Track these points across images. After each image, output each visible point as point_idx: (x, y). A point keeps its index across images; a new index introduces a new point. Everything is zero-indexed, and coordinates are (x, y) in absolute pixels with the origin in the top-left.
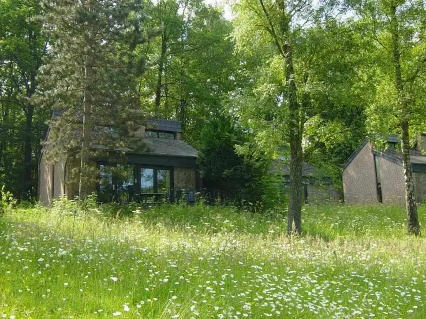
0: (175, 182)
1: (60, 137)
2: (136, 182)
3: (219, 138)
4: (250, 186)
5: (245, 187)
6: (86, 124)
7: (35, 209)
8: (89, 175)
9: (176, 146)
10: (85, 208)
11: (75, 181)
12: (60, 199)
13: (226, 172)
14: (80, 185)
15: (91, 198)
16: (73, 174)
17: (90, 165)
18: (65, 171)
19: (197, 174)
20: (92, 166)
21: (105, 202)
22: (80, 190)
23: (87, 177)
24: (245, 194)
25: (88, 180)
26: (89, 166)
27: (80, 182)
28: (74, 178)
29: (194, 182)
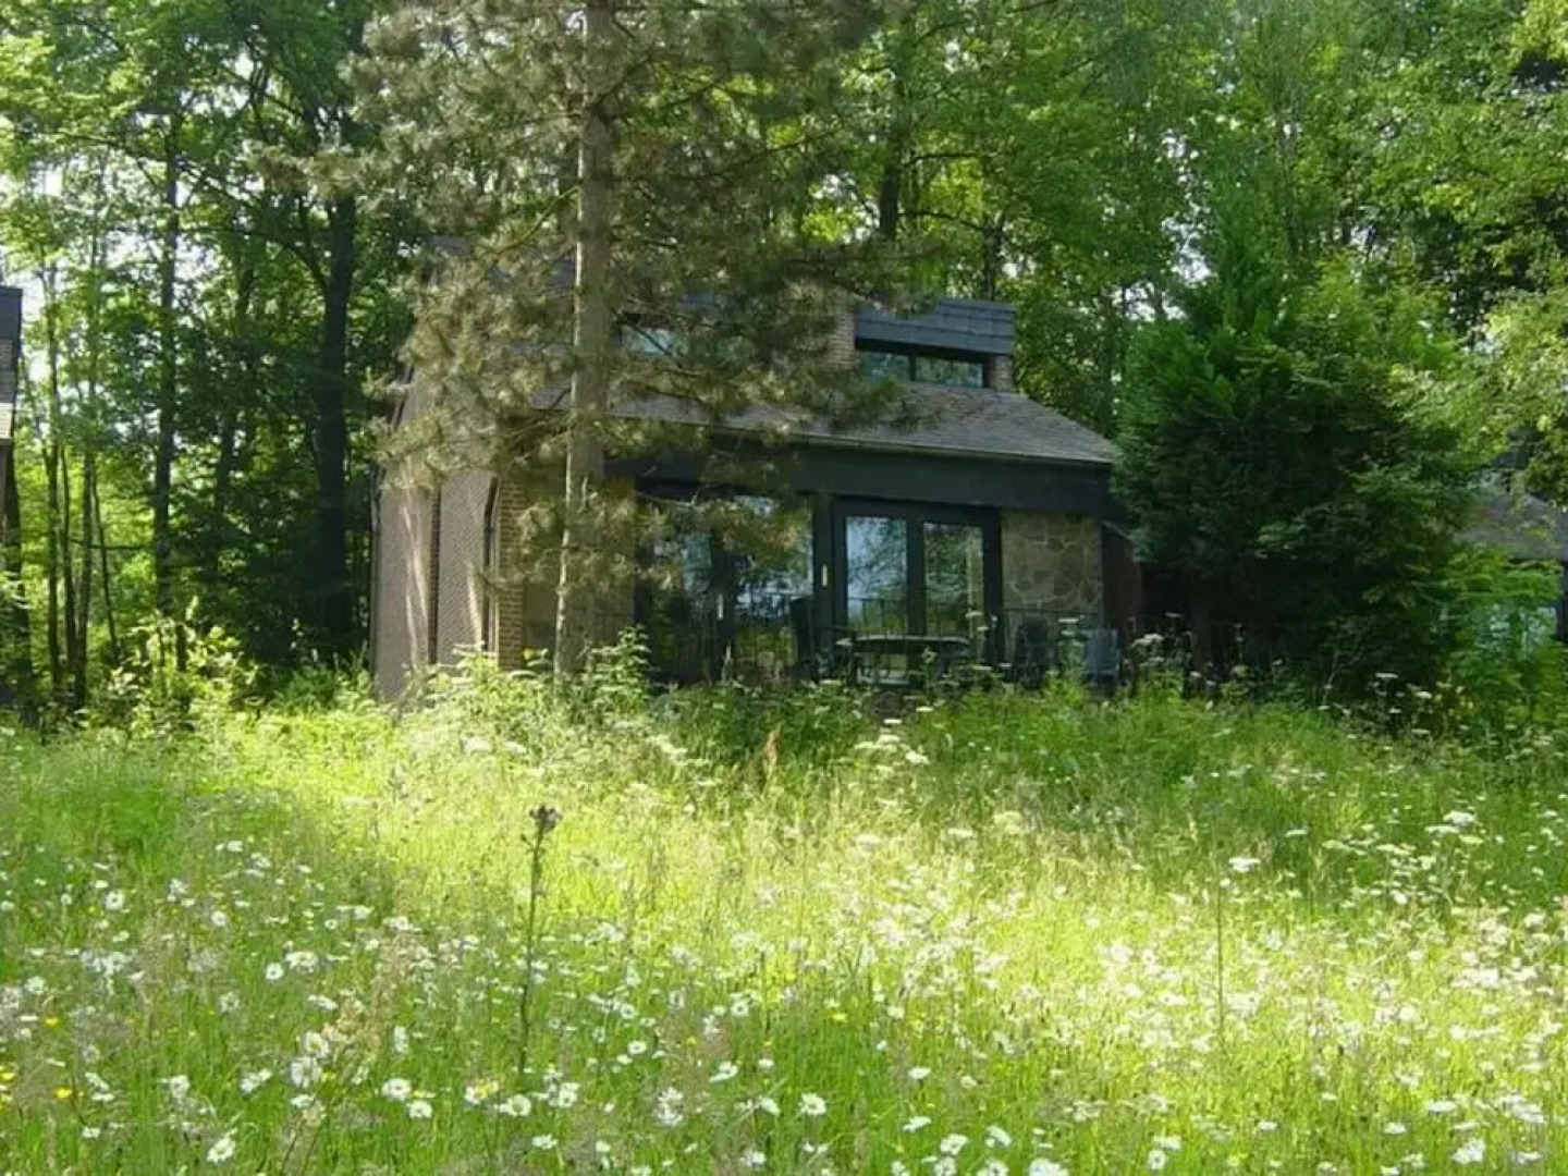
0: (1010, 583)
1: (460, 360)
2: (825, 582)
3: (1228, 368)
4: (1386, 604)
5: (1363, 609)
6: (586, 290)
7: (338, 713)
8: (607, 544)
9: (997, 416)
10: (585, 712)
11: (537, 572)
12: (460, 665)
13: (1269, 534)
14: (562, 593)
15: (615, 660)
16: (525, 536)
17: (611, 494)
18: (489, 531)
19: (1112, 547)
20: (621, 498)
21: (684, 683)
22: (561, 618)
23: (593, 556)
24: (1363, 641)
25: (603, 569)
26: (605, 496)
27: (563, 579)
28: (528, 560)
29: (1099, 584)
